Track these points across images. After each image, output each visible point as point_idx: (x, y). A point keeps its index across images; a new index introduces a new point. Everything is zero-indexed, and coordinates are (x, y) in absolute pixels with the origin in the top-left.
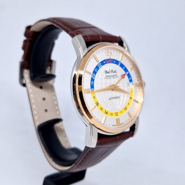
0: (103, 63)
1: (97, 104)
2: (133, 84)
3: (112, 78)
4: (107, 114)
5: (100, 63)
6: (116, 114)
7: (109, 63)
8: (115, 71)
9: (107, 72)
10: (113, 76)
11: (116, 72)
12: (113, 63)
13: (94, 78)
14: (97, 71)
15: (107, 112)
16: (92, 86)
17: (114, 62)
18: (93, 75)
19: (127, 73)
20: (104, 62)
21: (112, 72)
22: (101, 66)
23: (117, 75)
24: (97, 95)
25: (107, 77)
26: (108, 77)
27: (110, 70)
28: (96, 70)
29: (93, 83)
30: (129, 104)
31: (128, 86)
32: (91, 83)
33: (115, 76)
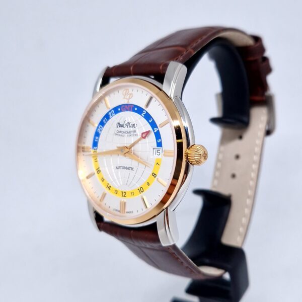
0: (116, 110)
1: (98, 171)
2: (162, 152)
3: (126, 135)
4: (110, 189)
5: (113, 111)
6: (124, 194)
7: (127, 110)
8: (134, 125)
9: (119, 125)
10: (130, 132)
11: (135, 126)
12: (134, 111)
13: (100, 133)
14: (107, 122)
15: (110, 187)
17: (136, 109)
18: (101, 127)
19: (156, 130)
20: (119, 109)
21: (129, 126)
22: (113, 115)
23: (135, 131)
25: (119, 133)
26: (121, 134)
27: (126, 122)
28: (106, 120)
30: (148, 184)
31: (157, 153)
32: (94, 139)
33: (132, 134)
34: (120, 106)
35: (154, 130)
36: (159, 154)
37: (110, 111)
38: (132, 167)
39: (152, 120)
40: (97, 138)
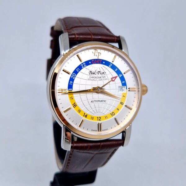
0: (88, 63)
1: (75, 105)
2: (127, 89)
3: (98, 79)
4: (86, 117)
6: (99, 119)
7: (97, 63)
8: (103, 73)
9: (91, 73)
10: (100, 77)
11: (105, 73)
13: (74, 78)
15: (87, 115)
16: (70, 86)
18: (74, 75)
19: (121, 76)
21: (99, 74)
22: (85, 66)
23: (105, 77)
24: (75, 96)
25: (91, 78)
26: (93, 79)
27: (97, 71)
28: (78, 70)
29: (73, 84)
30: (118, 109)
31: (121, 90)
32: (69, 83)
33: (102, 78)
34: (91, 61)
35: (119, 76)
36: (122, 90)
37: (82, 64)
38: (105, 100)
39: (117, 69)
40: (71, 82)
